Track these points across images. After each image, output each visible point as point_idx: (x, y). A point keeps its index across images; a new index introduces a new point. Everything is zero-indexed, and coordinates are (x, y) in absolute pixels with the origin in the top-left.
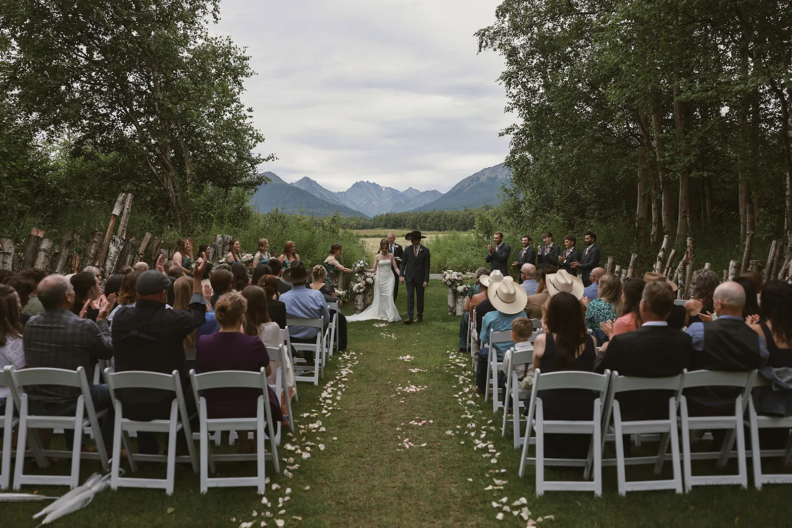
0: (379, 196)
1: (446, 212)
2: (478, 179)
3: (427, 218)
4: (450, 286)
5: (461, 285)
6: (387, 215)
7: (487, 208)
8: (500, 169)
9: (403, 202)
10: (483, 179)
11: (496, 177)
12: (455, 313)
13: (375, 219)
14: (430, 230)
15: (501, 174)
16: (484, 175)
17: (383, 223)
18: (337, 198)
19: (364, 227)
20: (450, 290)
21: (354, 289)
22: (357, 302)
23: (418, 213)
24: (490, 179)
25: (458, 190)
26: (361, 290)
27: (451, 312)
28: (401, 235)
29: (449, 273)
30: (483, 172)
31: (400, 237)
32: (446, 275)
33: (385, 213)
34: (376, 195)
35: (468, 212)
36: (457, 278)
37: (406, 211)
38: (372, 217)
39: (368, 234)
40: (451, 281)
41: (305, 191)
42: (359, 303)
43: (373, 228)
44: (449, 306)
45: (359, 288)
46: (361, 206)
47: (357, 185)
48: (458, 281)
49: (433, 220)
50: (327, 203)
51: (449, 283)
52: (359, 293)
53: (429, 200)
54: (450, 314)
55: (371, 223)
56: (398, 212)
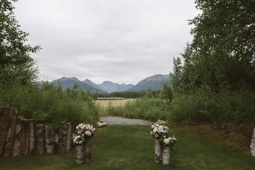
0: (112, 86)
1: (135, 91)
2: (146, 80)
3: (129, 93)
4: (157, 138)
5: (167, 138)
6: (115, 92)
7: (150, 90)
8: (154, 77)
9: (121, 88)
10: (148, 80)
11: (152, 80)
12: (161, 162)
13: (111, 93)
14: (130, 98)
15: (154, 79)
16: (148, 79)
17: (113, 95)
18: (98, 86)
19: (107, 97)
20: (157, 142)
21: (75, 140)
22: (77, 152)
23: (126, 92)
24: (150, 80)
25: (139, 84)
26: (80, 142)
27: (158, 160)
28: (120, 99)
29: (156, 126)
30: (148, 78)
31: (119, 100)
32: (153, 129)
33: (114, 92)
34: (111, 86)
35: (143, 92)
36: (163, 131)
37: (122, 91)
38: (110, 93)
39: (108, 99)
40: (158, 134)
41: (86, 84)
42: (78, 153)
43: (110, 97)
44: (156, 155)
45: (79, 139)
46: (106, 89)
47: (105, 82)
48: (164, 134)
49: (131, 94)
50: (94, 88)
51: (157, 136)
52: (79, 144)
53: (129, 88)
54: (157, 162)
55: (109, 95)
56: (119, 92)
